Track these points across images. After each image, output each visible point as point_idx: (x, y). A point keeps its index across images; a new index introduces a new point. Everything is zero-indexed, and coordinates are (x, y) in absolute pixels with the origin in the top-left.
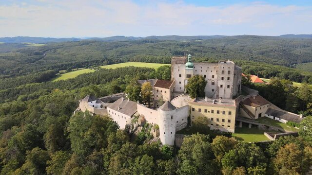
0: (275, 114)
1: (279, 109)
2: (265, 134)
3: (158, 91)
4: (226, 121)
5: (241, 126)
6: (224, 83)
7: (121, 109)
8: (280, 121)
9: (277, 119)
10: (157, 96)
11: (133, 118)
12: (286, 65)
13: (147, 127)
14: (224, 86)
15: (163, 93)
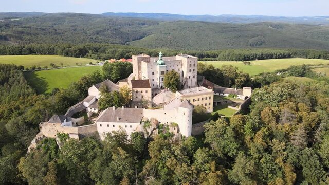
0: (220, 92)
1: (220, 87)
2: (229, 107)
3: (137, 92)
4: (208, 104)
5: (216, 105)
6: (191, 74)
7: (120, 119)
8: (224, 95)
9: (221, 94)
10: (137, 97)
11: (143, 123)
12: (122, 43)
13: (162, 128)
14: (191, 77)
15: (144, 93)
